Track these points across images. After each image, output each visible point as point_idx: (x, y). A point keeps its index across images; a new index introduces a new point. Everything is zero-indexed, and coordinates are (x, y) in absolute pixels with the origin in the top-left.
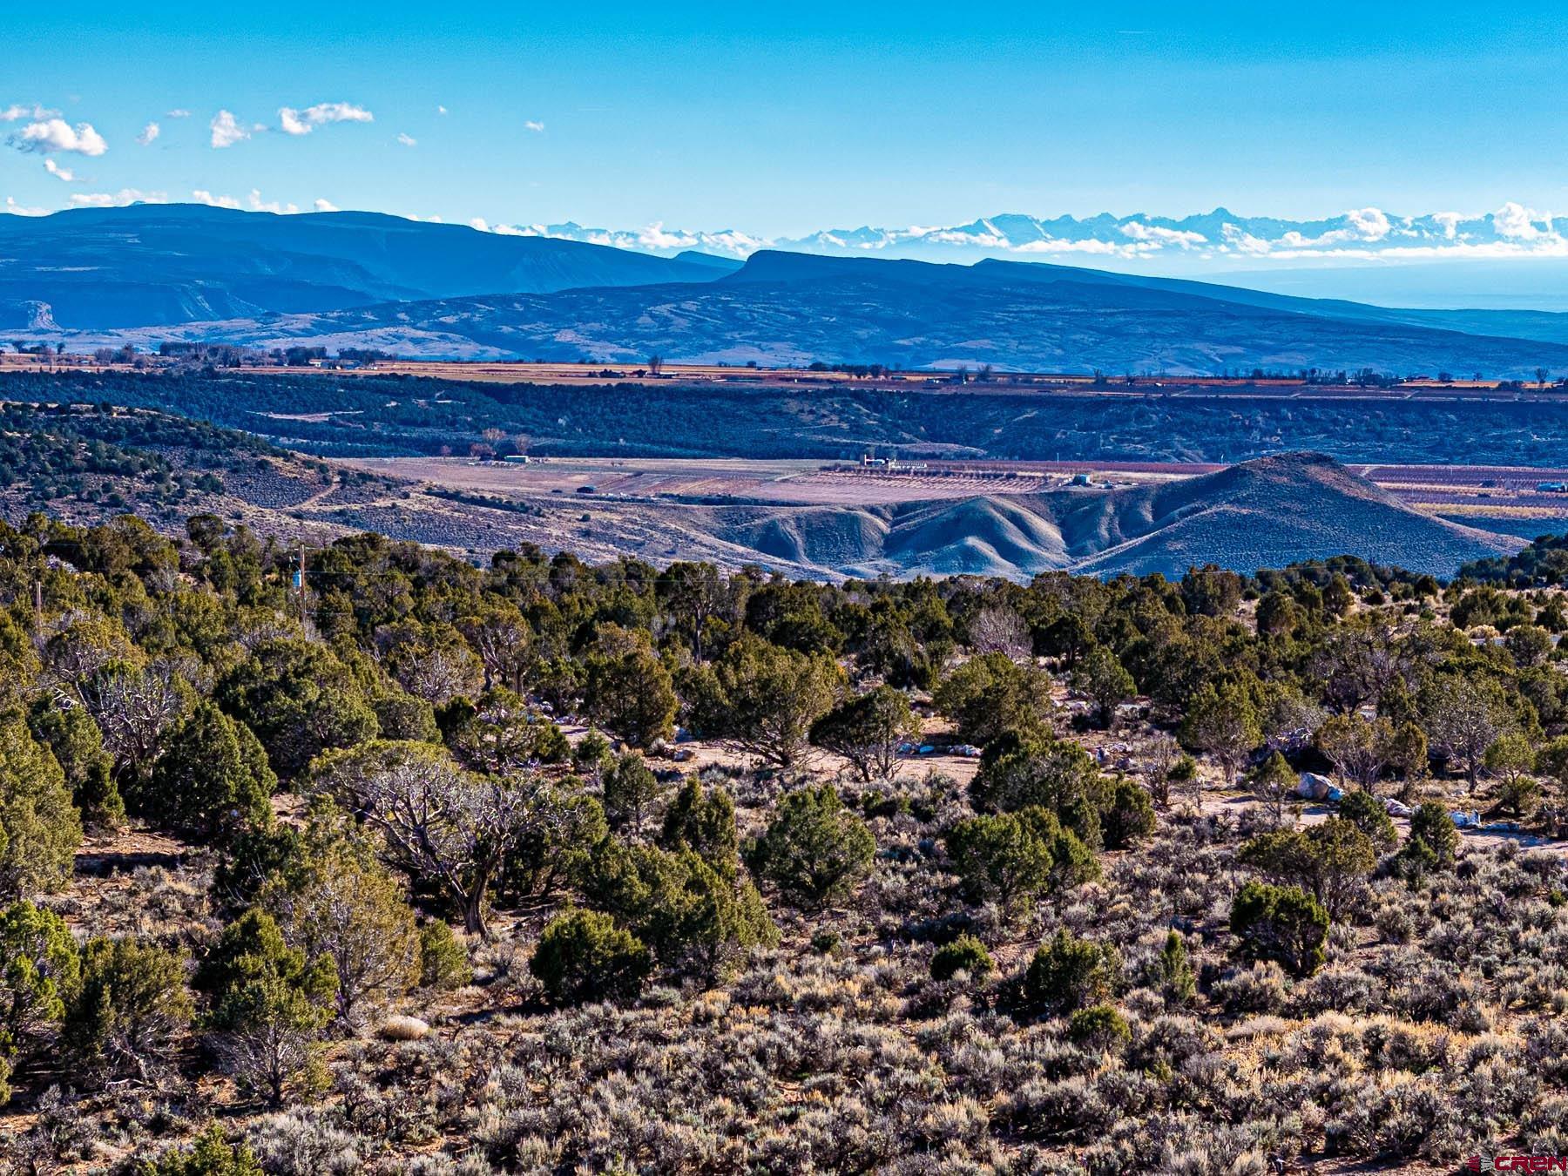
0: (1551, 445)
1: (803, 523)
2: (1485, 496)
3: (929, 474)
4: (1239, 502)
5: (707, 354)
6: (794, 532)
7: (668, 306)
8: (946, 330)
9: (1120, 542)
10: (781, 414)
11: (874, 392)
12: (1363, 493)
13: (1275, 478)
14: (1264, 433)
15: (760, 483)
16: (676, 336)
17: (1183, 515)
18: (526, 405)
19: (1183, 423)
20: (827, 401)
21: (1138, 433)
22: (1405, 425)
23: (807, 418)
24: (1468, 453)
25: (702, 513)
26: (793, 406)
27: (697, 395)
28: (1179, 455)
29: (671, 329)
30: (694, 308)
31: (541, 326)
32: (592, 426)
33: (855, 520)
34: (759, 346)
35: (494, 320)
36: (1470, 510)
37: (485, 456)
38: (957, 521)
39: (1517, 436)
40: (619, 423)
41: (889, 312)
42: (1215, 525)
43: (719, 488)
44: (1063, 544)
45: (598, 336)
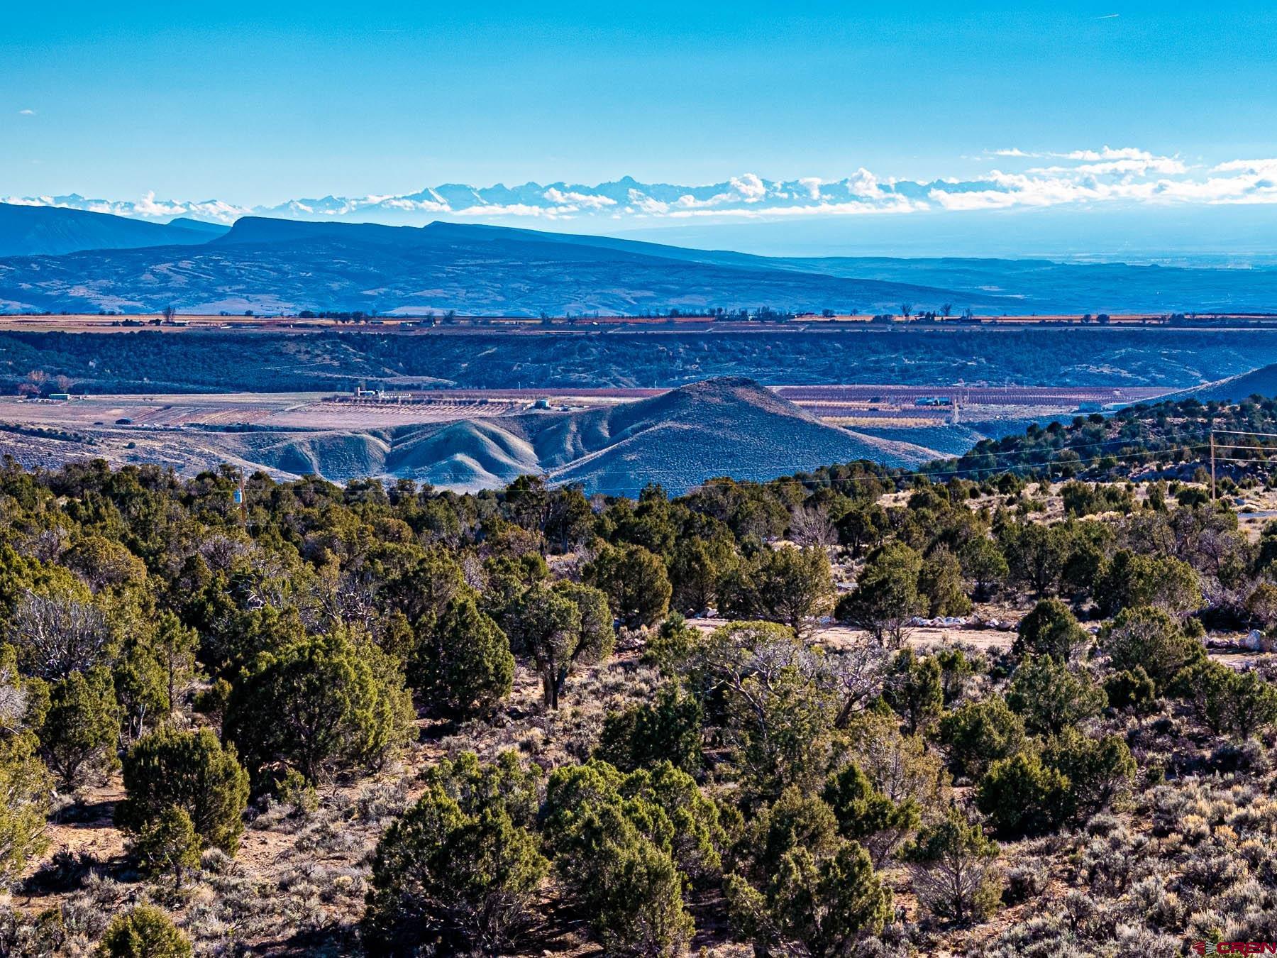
0: (919, 367)
1: (317, 446)
2: (875, 410)
3: (414, 402)
4: (680, 419)
5: (202, 305)
6: (310, 454)
7: (168, 265)
8: (407, 282)
9: (583, 455)
10: (281, 354)
11: (359, 334)
12: (781, 410)
13: (709, 399)
14: (686, 362)
15: (273, 413)
16: (175, 290)
17: (635, 431)
18: (60, 351)
19: (618, 355)
20: (319, 343)
21: (581, 364)
22: (800, 353)
23: (304, 357)
24: (852, 376)
25: (229, 438)
26: (291, 348)
27: (207, 340)
28: (616, 382)
29: (170, 284)
30: (189, 266)
31: (57, 283)
32: (119, 367)
33: (361, 441)
34: (247, 298)
35: (13, 278)
36: (865, 421)
37: (31, 395)
38: (447, 440)
39: (892, 360)
40: (143, 365)
41: (356, 267)
42: (662, 438)
43: (238, 418)
44: (536, 458)
45: (107, 291)
